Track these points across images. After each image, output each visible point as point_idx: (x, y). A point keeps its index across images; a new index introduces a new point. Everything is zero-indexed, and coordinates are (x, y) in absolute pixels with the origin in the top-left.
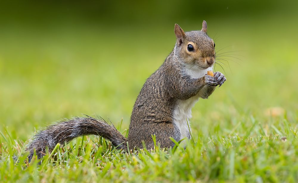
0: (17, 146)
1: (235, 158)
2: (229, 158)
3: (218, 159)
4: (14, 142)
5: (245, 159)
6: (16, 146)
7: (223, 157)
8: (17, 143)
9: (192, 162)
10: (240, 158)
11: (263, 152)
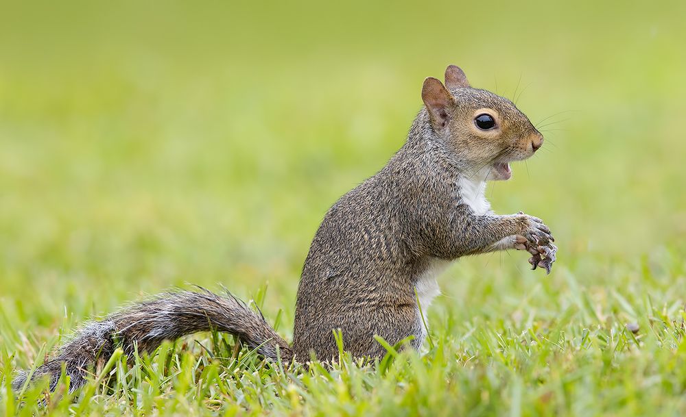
0: (25, 346)
1: (524, 395)
2: (510, 395)
3: (485, 396)
4: (19, 336)
5: (546, 398)
6: (22, 345)
7: (497, 393)
8: (24, 339)
9: (425, 403)
10: (535, 394)
11: (589, 379)
